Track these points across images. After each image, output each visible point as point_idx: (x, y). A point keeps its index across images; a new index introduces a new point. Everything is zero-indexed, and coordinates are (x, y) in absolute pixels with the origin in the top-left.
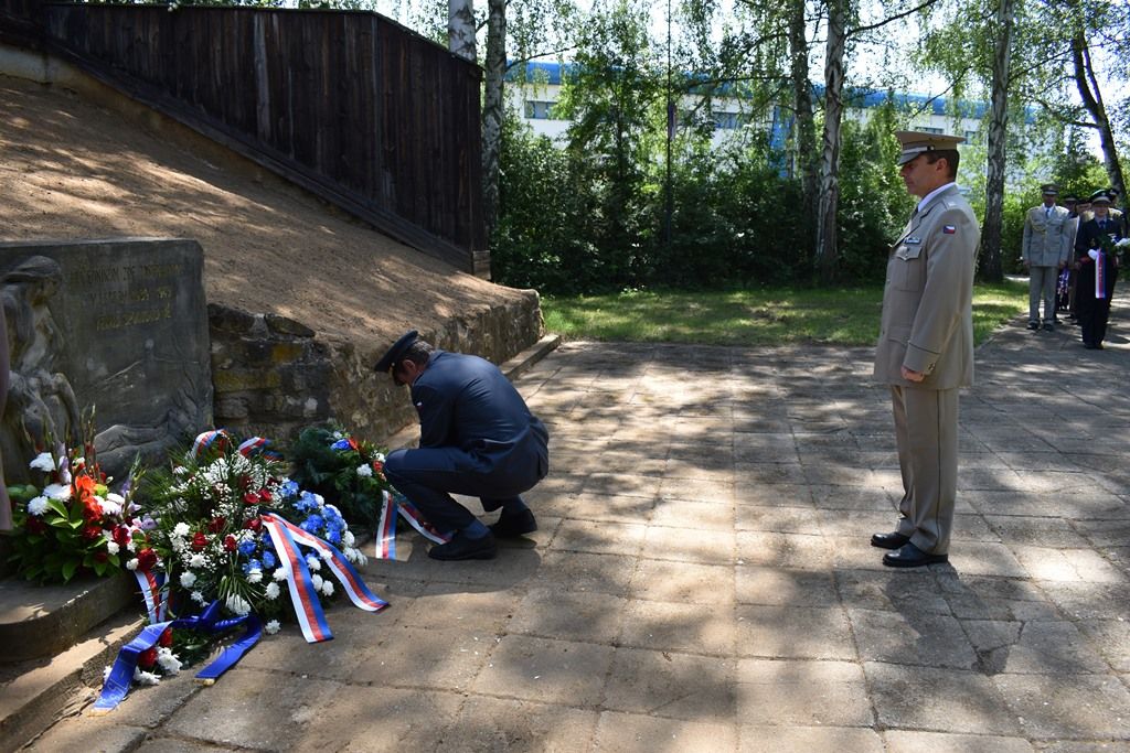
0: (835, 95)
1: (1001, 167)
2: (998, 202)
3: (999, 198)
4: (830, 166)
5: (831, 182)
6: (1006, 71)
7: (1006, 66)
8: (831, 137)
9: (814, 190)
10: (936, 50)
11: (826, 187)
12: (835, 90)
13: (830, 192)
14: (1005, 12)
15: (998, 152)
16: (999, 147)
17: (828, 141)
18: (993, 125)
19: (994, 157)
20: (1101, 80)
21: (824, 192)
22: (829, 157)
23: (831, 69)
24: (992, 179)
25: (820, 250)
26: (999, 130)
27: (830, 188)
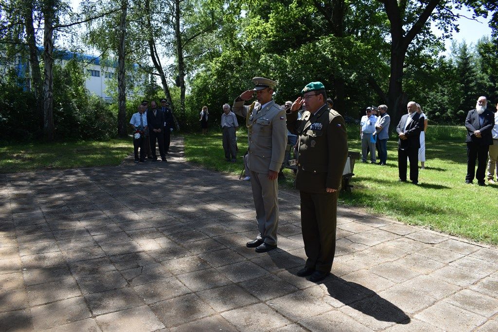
0: (49, 55)
1: (124, 90)
2: (123, 104)
3: (124, 103)
4: (48, 87)
5: (50, 94)
6: (124, 51)
7: (124, 49)
8: (48, 73)
9: (42, 98)
10: (94, 38)
11: (47, 96)
12: (49, 52)
13: (49, 99)
14: (122, 26)
15: (122, 84)
16: (122, 82)
17: (47, 76)
18: (120, 73)
19: (121, 86)
20: (160, 57)
21: (46, 99)
22: (48, 83)
23: (47, 43)
24: (120, 95)
25: (46, 125)
26: (122, 75)
27: (49, 97)
